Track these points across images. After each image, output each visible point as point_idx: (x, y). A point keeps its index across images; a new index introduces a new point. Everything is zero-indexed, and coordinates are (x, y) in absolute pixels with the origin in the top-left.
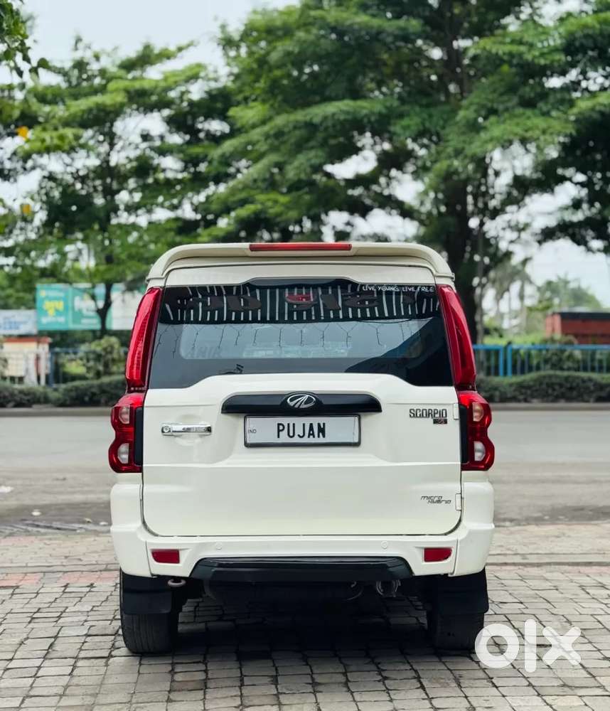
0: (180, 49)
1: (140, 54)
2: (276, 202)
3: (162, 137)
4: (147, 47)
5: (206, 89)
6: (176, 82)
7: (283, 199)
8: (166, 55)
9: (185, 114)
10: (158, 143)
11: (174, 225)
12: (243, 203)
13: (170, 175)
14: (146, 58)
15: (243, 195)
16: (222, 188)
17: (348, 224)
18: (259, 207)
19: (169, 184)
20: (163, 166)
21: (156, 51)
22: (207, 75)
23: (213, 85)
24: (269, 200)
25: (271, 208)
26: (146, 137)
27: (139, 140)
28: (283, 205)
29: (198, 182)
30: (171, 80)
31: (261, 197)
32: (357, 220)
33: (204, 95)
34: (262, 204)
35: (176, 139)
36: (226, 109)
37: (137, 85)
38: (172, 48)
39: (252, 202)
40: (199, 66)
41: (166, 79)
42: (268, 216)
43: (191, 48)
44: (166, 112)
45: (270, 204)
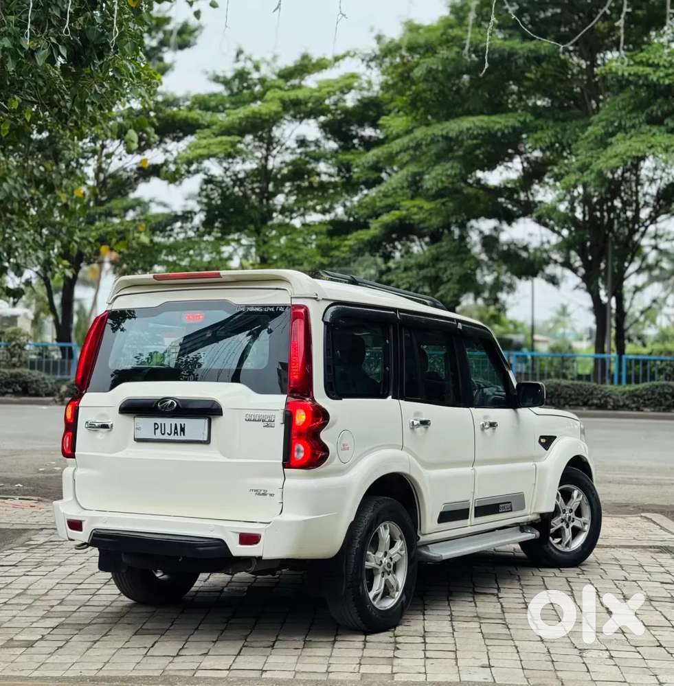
0: (337, 59)
1: (298, 63)
2: (421, 208)
3: (317, 143)
4: (305, 57)
5: (359, 97)
6: (329, 93)
7: (427, 205)
8: (321, 66)
9: (340, 122)
10: (313, 148)
11: (324, 229)
12: (389, 208)
13: (325, 178)
14: (304, 67)
15: (390, 201)
16: (373, 192)
17: (495, 229)
18: (404, 213)
19: (323, 186)
20: (318, 170)
21: (314, 61)
22: (360, 85)
23: (366, 94)
24: (414, 206)
25: (415, 214)
26: (302, 142)
27: (294, 145)
28: (427, 211)
29: (350, 186)
30: (325, 90)
31: (407, 203)
32: (505, 226)
33: (357, 103)
34: (408, 210)
35: (332, 145)
36: (378, 118)
37: (293, 94)
38: (329, 57)
39: (398, 209)
40: (354, 76)
41: (320, 89)
42: (412, 222)
43: (348, 59)
44: (322, 118)
45: (415, 210)
